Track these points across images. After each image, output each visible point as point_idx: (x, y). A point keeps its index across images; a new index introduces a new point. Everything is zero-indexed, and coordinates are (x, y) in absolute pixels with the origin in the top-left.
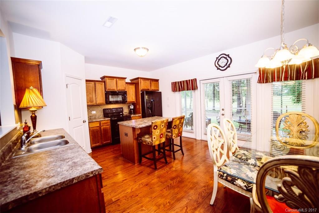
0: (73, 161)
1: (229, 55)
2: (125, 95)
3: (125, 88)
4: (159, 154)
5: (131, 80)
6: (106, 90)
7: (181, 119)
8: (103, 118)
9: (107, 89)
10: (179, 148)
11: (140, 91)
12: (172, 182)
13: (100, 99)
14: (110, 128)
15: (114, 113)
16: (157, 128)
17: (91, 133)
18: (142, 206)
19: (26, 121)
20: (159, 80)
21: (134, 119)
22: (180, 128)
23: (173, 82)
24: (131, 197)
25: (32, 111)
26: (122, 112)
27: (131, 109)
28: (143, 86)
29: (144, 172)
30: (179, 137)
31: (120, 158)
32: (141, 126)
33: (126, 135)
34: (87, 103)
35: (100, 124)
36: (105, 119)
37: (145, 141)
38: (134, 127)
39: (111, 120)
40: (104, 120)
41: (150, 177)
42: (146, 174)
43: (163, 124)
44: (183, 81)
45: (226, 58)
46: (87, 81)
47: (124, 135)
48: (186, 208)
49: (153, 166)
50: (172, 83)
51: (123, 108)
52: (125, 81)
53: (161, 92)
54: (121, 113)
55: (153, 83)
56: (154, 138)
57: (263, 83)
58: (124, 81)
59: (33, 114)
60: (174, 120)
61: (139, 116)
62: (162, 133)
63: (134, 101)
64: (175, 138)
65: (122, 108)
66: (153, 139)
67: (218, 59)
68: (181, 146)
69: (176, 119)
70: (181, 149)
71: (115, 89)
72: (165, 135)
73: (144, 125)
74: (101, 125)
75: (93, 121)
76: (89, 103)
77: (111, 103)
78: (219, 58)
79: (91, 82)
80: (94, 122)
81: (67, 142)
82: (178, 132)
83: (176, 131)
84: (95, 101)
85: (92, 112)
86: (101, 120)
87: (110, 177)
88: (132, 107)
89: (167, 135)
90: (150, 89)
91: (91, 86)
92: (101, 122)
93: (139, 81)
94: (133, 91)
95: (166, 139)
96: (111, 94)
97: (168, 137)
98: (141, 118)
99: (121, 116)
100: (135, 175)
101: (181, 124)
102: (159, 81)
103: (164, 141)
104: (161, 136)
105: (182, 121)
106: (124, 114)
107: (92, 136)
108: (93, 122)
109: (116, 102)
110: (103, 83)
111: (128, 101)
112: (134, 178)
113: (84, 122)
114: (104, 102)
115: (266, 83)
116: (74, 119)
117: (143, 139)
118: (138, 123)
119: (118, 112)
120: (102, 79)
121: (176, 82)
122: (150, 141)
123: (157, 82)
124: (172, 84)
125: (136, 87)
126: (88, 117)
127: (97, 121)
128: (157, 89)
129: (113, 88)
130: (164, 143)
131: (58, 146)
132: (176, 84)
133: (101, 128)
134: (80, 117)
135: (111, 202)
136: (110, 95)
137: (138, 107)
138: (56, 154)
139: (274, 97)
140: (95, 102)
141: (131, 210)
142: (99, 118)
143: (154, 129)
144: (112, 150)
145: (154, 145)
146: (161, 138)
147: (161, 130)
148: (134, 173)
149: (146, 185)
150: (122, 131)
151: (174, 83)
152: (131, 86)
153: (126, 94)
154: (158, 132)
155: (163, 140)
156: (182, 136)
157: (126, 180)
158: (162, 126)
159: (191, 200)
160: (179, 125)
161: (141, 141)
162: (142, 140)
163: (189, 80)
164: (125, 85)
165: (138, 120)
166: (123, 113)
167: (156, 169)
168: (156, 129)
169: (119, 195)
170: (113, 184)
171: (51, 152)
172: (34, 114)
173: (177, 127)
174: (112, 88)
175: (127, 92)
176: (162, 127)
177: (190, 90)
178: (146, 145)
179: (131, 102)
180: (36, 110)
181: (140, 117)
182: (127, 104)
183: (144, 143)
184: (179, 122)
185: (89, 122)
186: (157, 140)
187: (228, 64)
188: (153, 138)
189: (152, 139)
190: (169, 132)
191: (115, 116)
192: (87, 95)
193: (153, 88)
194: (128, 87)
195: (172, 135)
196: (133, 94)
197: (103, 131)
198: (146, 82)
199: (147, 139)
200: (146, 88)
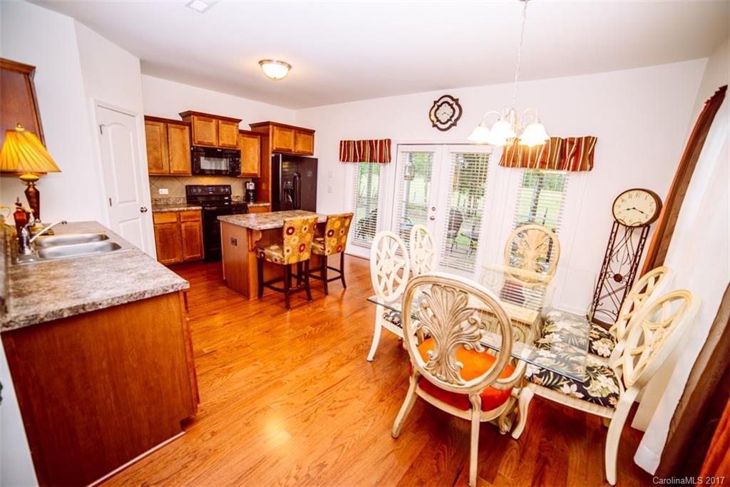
0: (139, 272)
1: (458, 99)
2: (237, 159)
3: (237, 143)
4: (298, 283)
5: (252, 126)
6: (194, 145)
7: (344, 220)
8: (186, 205)
9: (196, 142)
10: (339, 274)
11: (270, 152)
12: (313, 329)
13: (180, 162)
14: (200, 228)
15: (211, 195)
16: (293, 232)
17: (158, 235)
18: (255, 360)
19: (18, 200)
20: (314, 131)
21: (254, 213)
22: (342, 237)
23: (344, 139)
24: (238, 347)
25: (28, 181)
26: (229, 194)
27: (248, 191)
28: (277, 141)
29: (266, 312)
30: (340, 253)
31: (221, 288)
32: (263, 227)
33: (234, 242)
34: (149, 169)
35: (179, 218)
36: (190, 208)
37: (270, 257)
38: (250, 227)
39: (203, 211)
40: (188, 210)
41: (275, 320)
42: (269, 316)
43: (307, 226)
44: (364, 142)
45: (451, 105)
46: (147, 118)
47: (230, 242)
48: (327, 364)
49: (283, 304)
50: (341, 142)
51: (232, 187)
52: (238, 126)
53: (316, 160)
54: (226, 198)
55: (301, 137)
56: (288, 251)
57: (508, 166)
58: (235, 127)
59: (29, 186)
60: (329, 221)
61: (266, 206)
62: (304, 242)
63: (256, 172)
64: (331, 254)
65: (230, 186)
66: (286, 253)
67: (437, 105)
68: (342, 271)
69: (334, 219)
70: (342, 277)
71: (215, 144)
72: (311, 247)
73: (269, 226)
74: (182, 221)
75: (163, 210)
76: (154, 171)
77: (203, 173)
78: (439, 104)
79: (158, 123)
80: (165, 212)
81: (115, 247)
82: (337, 243)
83: (334, 242)
84: (168, 166)
85: (160, 190)
86: (181, 209)
87: (199, 318)
88: (251, 186)
89: (313, 248)
90: (293, 150)
91: (156, 132)
92: (181, 214)
93: (269, 129)
94: (255, 151)
95: (312, 254)
96: (204, 153)
97: (317, 252)
98: (268, 211)
99: (226, 203)
100: (247, 316)
101: (343, 229)
102: (315, 134)
103: (306, 259)
104: (302, 248)
105: (347, 224)
106: (233, 200)
107: (161, 242)
108: (162, 212)
109: (217, 173)
110: (187, 128)
111: (242, 172)
112: (246, 321)
113: (142, 211)
114: (189, 171)
115: (512, 167)
116: (120, 203)
117: (266, 251)
118: (260, 220)
119: (219, 195)
120: (183, 117)
121: (349, 142)
122: (278, 257)
123: (310, 136)
124: (341, 145)
125: (263, 142)
126: (152, 201)
127: (172, 211)
128: (308, 151)
129: (210, 141)
130: (307, 262)
131: (99, 252)
132: (349, 145)
133: (180, 226)
134: (135, 201)
135: (202, 354)
136: (202, 155)
137: (264, 187)
138: (103, 263)
139: (523, 192)
140: (168, 169)
141: (236, 364)
142: (176, 205)
143: (288, 234)
144: (205, 272)
145: (286, 263)
146: (301, 251)
147: (302, 237)
148: (246, 314)
149: (267, 332)
150: (226, 234)
151: (345, 142)
152: (251, 139)
153: (239, 157)
154: (294, 240)
155: (306, 256)
156: (345, 252)
157: (230, 323)
158: (303, 229)
159: (338, 354)
160: (339, 230)
161: (262, 255)
162: (264, 253)
163: (376, 141)
164: (238, 136)
165: (259, 215)
166: (230, 197)
167: (288, 307)
168: (291, 234)
169: (217, 345)
170: (204, 329)
171: (91, 260)
172: (34, 187)
173: (335, 233)
174: (206, 141)
175: (242, 152)
176: (304, 232)
177: (376, 161)
178: (272, 263)
179: (249, 174)
180: (37, 180)
181: (266, 209)
182: (241, 178)
183: (268, 260)
184: (339, 225)
185: (153, 212)
186: (293, 255)
187: (453, 119)
188: (285, 250)
189: (283, 252)
190: (320, 242)
191: (212, 203)
192: (149, 153)
193: (300, 148)
194: (245, 140)
195: (325, 249)
196: (254, 158)
197: (186, 233)
198: (285, 134)
199: (273, 253)
200: (283, 147)
